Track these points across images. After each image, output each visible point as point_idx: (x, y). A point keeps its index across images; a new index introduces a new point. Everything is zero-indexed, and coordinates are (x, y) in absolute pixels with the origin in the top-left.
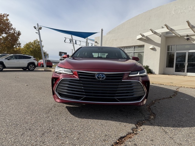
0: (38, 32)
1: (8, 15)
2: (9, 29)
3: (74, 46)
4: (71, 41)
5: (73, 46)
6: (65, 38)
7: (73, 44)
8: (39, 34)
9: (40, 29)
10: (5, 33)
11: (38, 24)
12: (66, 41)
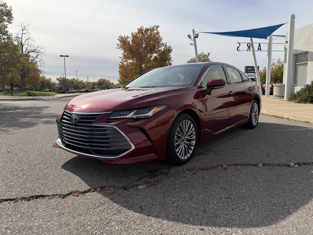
0: (193, 42)
1: (158, 27)
2: (159, 46)
3: (254, 54)
4: (249, 47)
5: (253, 56)
6: (238, 43)
7: (254, 51)
8: (195, 46)
9: (196, 36)
10: (155, 53)
11: (193, 30)
12: (240, 48)
